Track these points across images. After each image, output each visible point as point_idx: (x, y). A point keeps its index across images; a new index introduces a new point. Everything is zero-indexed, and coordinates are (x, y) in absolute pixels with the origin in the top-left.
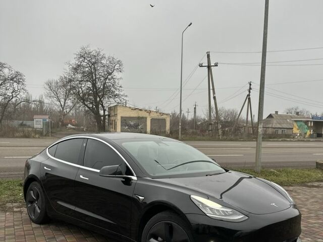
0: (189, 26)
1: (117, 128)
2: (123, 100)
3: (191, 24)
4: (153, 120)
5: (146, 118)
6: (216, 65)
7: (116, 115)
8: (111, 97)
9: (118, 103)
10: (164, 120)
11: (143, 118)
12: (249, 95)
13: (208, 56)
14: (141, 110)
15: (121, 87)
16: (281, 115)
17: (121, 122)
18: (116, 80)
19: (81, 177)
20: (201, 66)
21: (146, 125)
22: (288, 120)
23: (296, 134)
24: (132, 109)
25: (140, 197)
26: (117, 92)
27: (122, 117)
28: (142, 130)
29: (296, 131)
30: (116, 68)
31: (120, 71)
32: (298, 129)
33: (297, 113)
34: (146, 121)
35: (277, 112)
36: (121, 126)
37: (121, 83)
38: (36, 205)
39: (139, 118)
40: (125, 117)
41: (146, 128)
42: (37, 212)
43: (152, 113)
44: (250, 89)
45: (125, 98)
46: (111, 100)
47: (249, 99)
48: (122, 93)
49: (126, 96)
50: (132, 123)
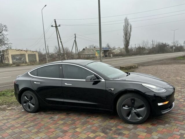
0: (45, 6)
1: (10, 61)
2: (9, 46)
3: (46, 5)
4: (29, 55)
5: (25, 54)
6: (59, 26)
7: (8, 54)
8: (2, 45)
9: (7, 48)
10: (35, 55)
11: (23, 54)
12: (75, 40)
13: (55, 21)
14: (22, 50)
15: (7, 39)
16: (88, 49)
17: (12, 57)
18: (5, 36)
19: (66, 84)
20: (52, 26)
21: (25, 58)
22: (91, 51)
23: (97, 56)
24: (17, 50)
25: (112, 89)
26: (6, 42)
27: (12, 55)
28: (24, 61)
29: (97, 55)
30: (3, 29)
31: (6, 31)
32: (98, 54)
33: (95, 47)
34: (25, 56)
35: (86, 47)
36: (12, 59)
37: (8, 37)
38: (29, 104)
39: (21, 55)
40: (13, 55)
41: (26, 60)
42: (32, 107)
43: (28, 51)
44: (75, 37)
45: (11, 45)
46: (3, 46)
47: (76, 42)
48: (9, 42)
49: (11, 44)
50: (18, 58)
